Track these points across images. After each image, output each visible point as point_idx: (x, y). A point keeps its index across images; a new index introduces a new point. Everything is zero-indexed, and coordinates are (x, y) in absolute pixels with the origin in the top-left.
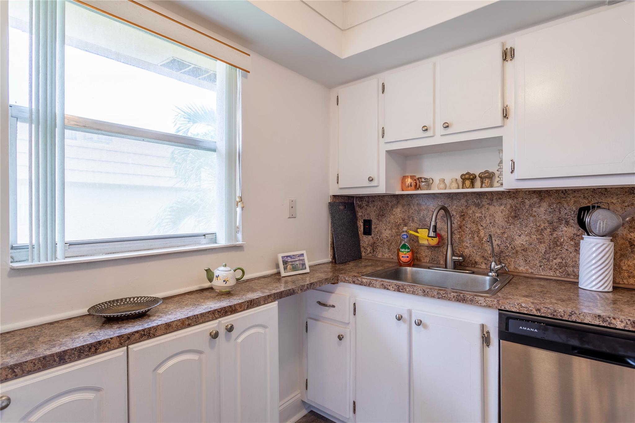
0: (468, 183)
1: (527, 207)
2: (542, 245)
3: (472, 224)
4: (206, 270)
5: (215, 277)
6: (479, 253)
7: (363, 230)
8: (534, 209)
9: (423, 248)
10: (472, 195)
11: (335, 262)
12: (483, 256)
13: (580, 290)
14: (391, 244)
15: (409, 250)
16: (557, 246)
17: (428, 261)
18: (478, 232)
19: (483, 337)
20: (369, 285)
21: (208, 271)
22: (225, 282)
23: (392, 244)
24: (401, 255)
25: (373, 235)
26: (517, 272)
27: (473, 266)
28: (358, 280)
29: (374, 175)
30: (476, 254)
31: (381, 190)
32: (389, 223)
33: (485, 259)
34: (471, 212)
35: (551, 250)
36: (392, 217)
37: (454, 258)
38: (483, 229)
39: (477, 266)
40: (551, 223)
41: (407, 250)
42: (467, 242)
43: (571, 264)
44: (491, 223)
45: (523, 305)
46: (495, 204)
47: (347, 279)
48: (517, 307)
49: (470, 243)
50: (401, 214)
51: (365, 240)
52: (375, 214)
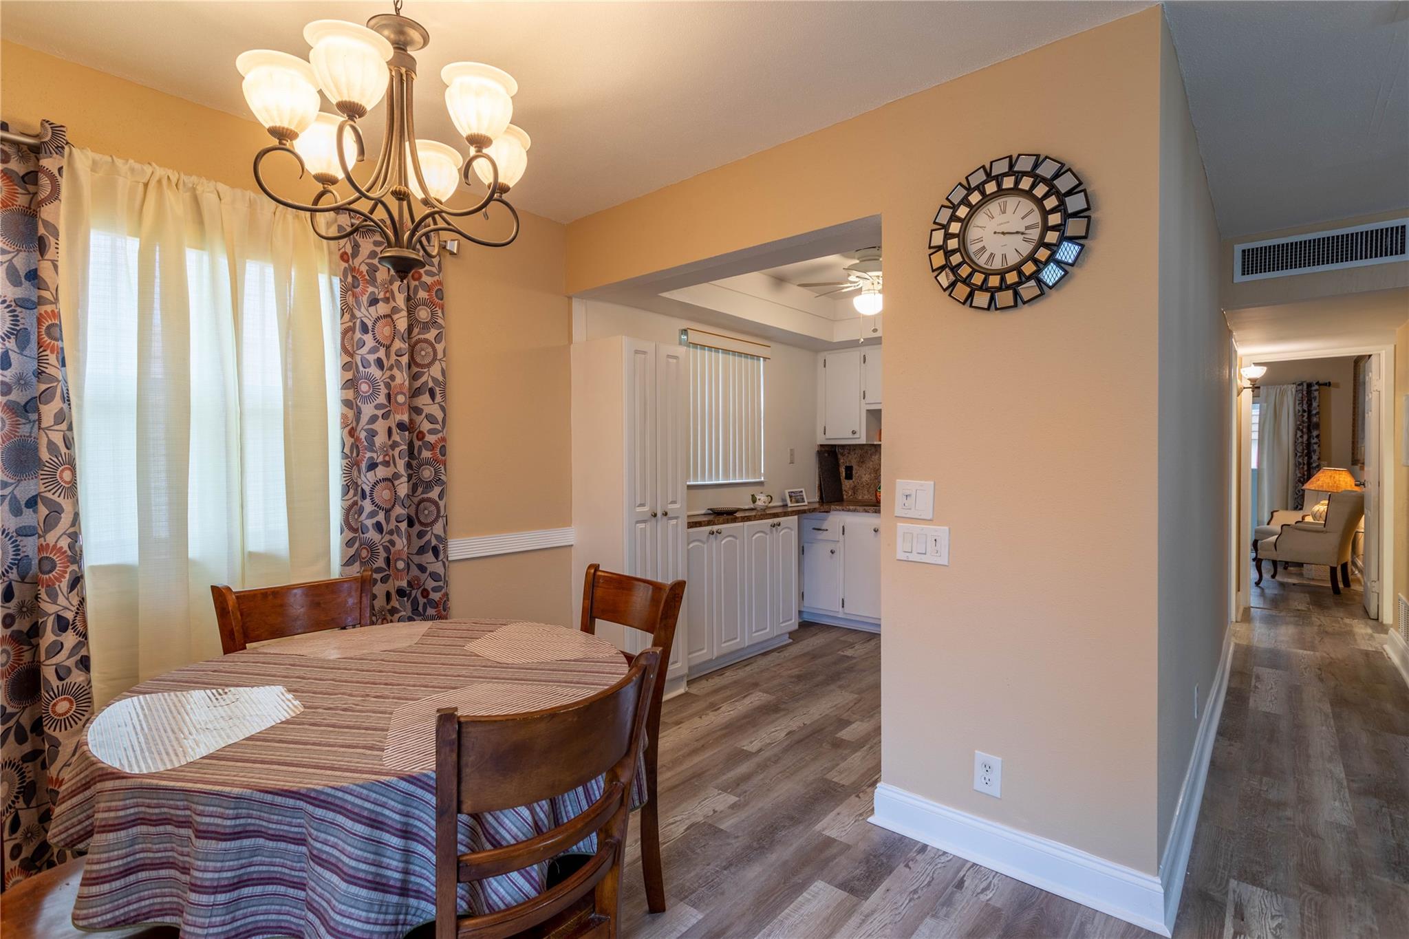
4: (753, 496)
5: (757, 499)
7: (844, 475)
11: (823, 502)
14: (870, 487)
25: (854, 479)
28: (846, 508)
29: (857, 429)
31: (863, 441)
36: (871, 463)
51: (846, 484)
52: (856, 460)
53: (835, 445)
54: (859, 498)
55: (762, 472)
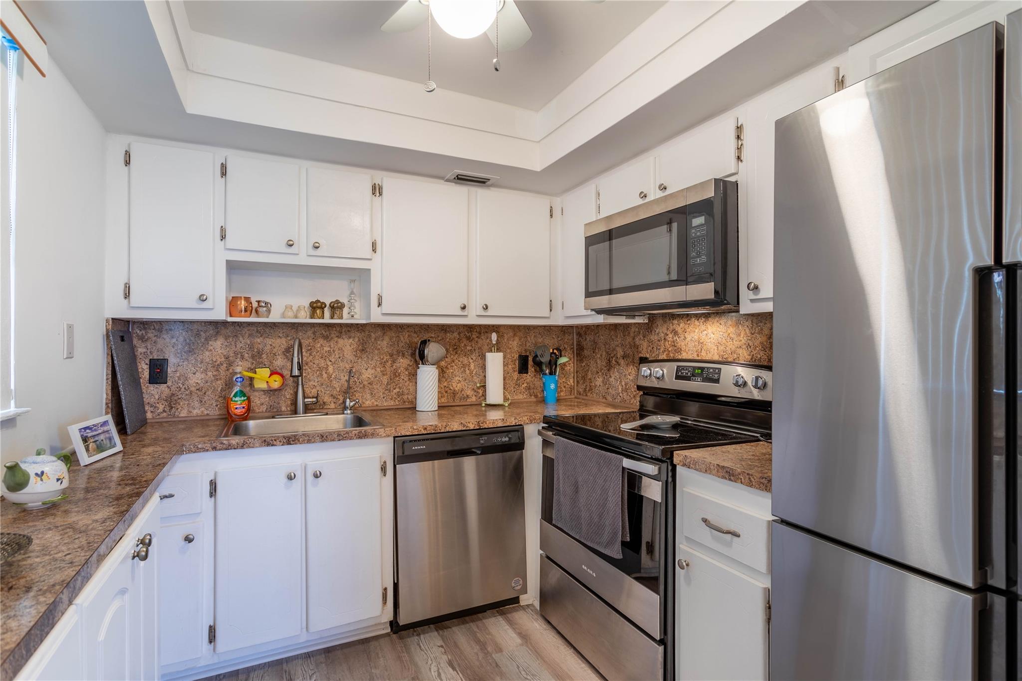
0: (317, 312)
1: (373, 340)
2: (385, 377)
3: (320, 359)
4: (9, 467)
5: (32, 476)
6: (328, 392)
7: (148, 377)
8: (379, 342)
9: (257, 394)
10: (320, 326)
11: (126, 432)
12: (332, 395)
13: (417, 412)
14: (205, 393)
15: (245, 398)
16: (396, 377)
17: (264, 410)
18: (327, 369)
19: (382, 468)
20: (242, 447)
21: (12, 468)
22: (60, 482)
23: (207, 393)
24: (233, 406)
25: (169, 383)
27: (321, 407)
29: (208, 292)
30: (325, 393)
32: (202, 362)
33: (334, 398)
34: (318, 346)
35: (392, 381)
36: (207, 353)
37: (306, 400)
38: (332, 364)
39: (326, 406)
40: (391, 355)
41: (243, 398)
42: (314, 381)
43: (406, 392)
44: (340, 358)
45: (415, 427)
46: (344, 337)
47: (200, 446)
48: (410, 430)
49: (318, 382)
50: (222, 349)
51: (152, 392)
52: (174, 350)
53: (129, 321)
54: (182, 415)
55: (12, 387)
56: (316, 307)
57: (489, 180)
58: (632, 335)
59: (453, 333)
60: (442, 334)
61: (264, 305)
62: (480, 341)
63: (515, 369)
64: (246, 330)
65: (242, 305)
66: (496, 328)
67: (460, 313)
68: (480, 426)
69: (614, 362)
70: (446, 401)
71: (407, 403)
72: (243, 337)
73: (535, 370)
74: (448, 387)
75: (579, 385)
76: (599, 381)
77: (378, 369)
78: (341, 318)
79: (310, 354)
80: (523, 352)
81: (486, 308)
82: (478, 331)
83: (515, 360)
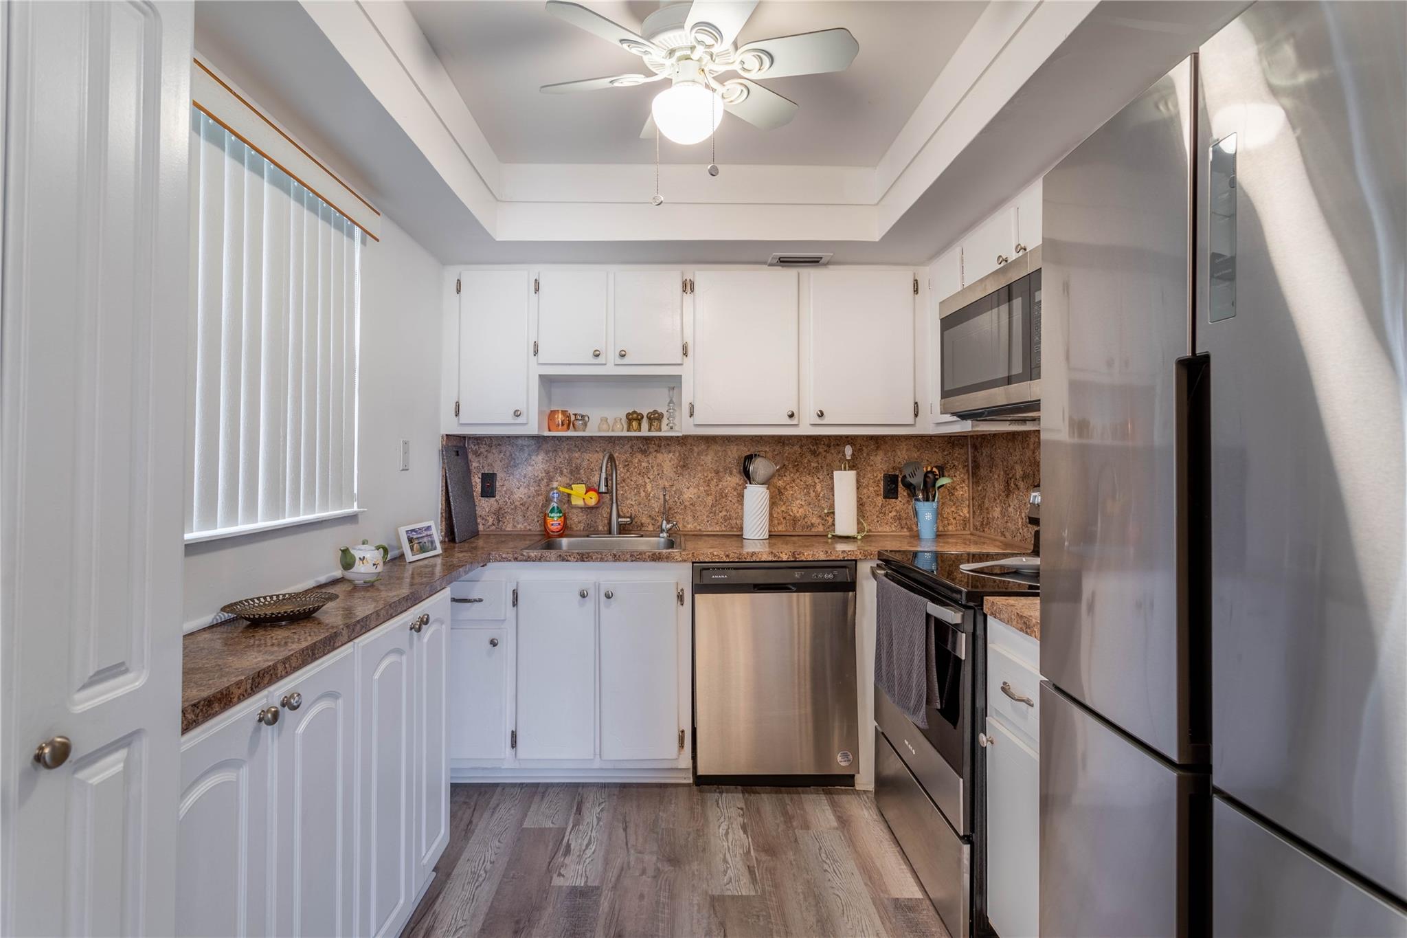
0: (635, 424)
1: (695, 454)
2: (709, 498)
3: (637, 476)
4: (343, 551)
5: (357, 559)
6: (646, 512)
8: (702, 457)
9: (575, 511)
10: (638, 440)
11: (454, 540)
12: (650, 516)
13: (744, 540)
14: (528, 508)
15: (561, 515)
16: (722, 497)
17: (582, 528)
18: (645, 486)
19: (678, 596)
20: (540, 560)
21: (345, 552)
22: (375, 566)
23: (530, 508)
24: (549, 521)
25: (497, 497)
26: (686, 531)
27: (639, 529)
28: (522, 555)
29: (521, 407)
30: (643, 513)
31: (532, 429)
32: (525, 477)
34: (636, 461)
35: (717, 503)
36: (530, 468)
37: (620, 520)
38: (651, 482)
39: (643, 529)
40: (717, 472)
41: (558, 515)
42: (632, 499)
43: (734, 515)
44: (659, 474)
45: (715, 553)
46: (663, 451)
47: (504, 556)
48: (710, 556)
49: (635, 500)
50: (543, 464)
51: (483, 505)
52: (501, 464)
53: (465, 437)
54: (508, 529)
55: (356, 491)
56: (634, 418)
57: (821, 258)
58: (1032, 447)
59: (793, 445)
60: (779, 448)
61: (580, 418)
62: (829, 457)
63: (879, 493)
64: (565, 444)
65: (560, 418)
66: (852, 439)
67: (789, 422)
68: (796, 558)
69: (1012, 485)
70: (784, 529)
71: (735, 530)
72: (562, 451)
73: (908, 494)
74: (786, 512)
75: (976, 517)
76: (996, 512)
77: (702, 489)
78: (660, 430)
79: (628, 470)
80: (891, 470)
81: (821, 415)
82: (826, 443)
83: (879, 481)
